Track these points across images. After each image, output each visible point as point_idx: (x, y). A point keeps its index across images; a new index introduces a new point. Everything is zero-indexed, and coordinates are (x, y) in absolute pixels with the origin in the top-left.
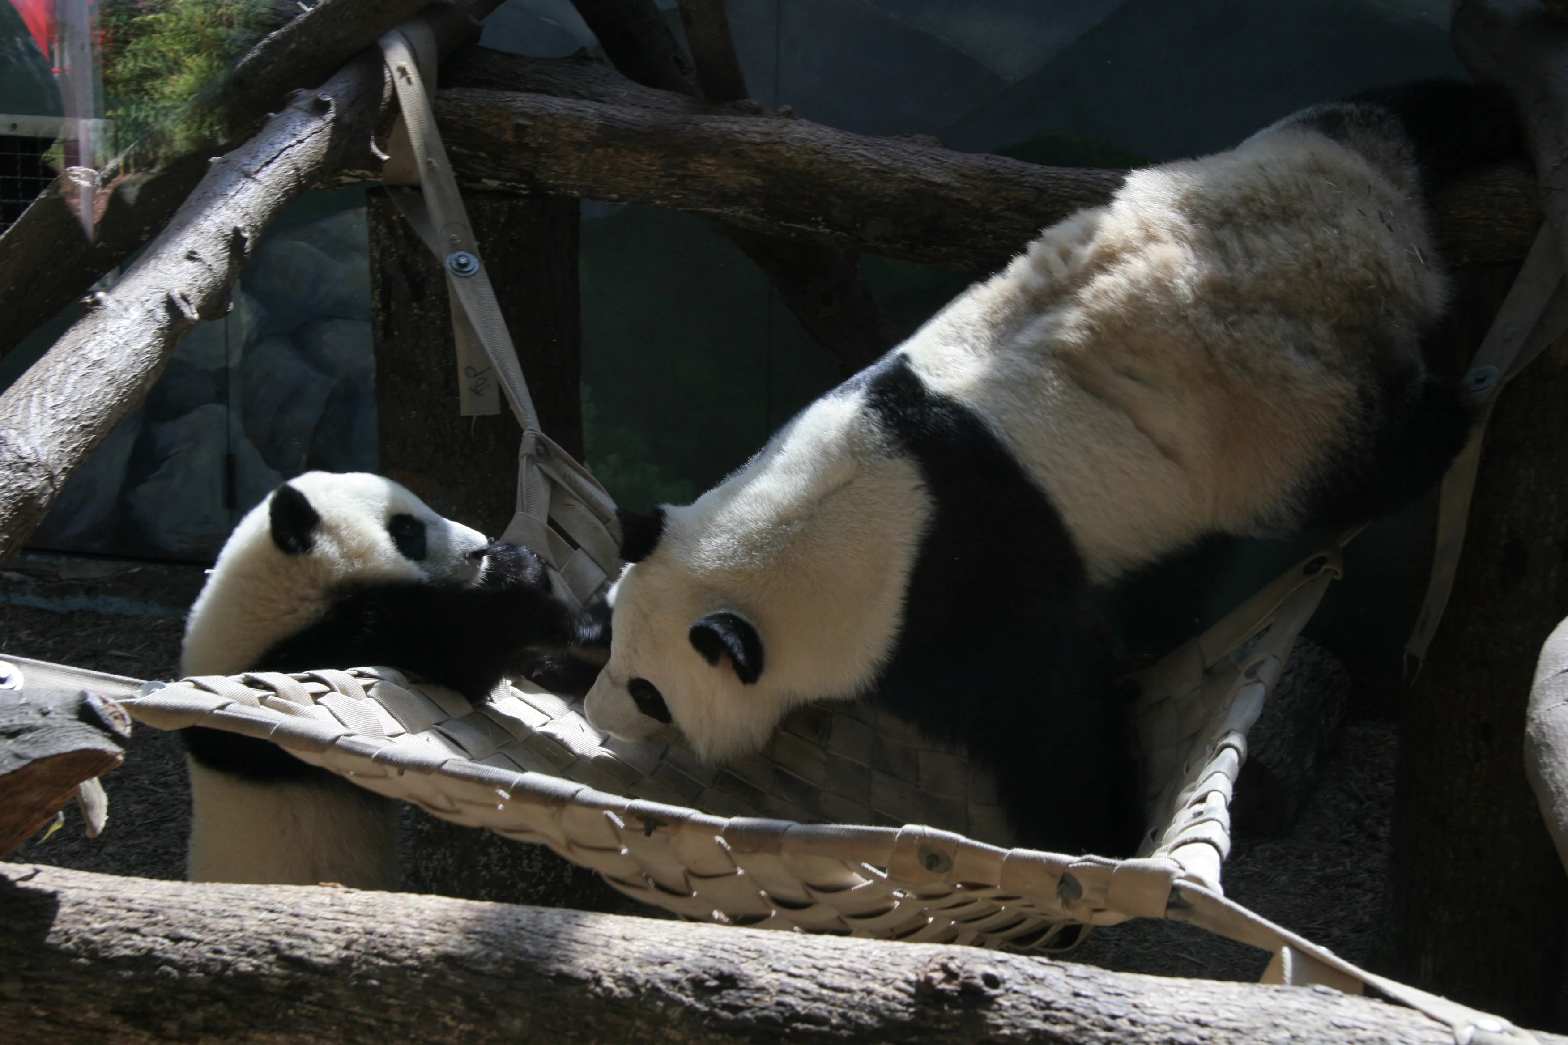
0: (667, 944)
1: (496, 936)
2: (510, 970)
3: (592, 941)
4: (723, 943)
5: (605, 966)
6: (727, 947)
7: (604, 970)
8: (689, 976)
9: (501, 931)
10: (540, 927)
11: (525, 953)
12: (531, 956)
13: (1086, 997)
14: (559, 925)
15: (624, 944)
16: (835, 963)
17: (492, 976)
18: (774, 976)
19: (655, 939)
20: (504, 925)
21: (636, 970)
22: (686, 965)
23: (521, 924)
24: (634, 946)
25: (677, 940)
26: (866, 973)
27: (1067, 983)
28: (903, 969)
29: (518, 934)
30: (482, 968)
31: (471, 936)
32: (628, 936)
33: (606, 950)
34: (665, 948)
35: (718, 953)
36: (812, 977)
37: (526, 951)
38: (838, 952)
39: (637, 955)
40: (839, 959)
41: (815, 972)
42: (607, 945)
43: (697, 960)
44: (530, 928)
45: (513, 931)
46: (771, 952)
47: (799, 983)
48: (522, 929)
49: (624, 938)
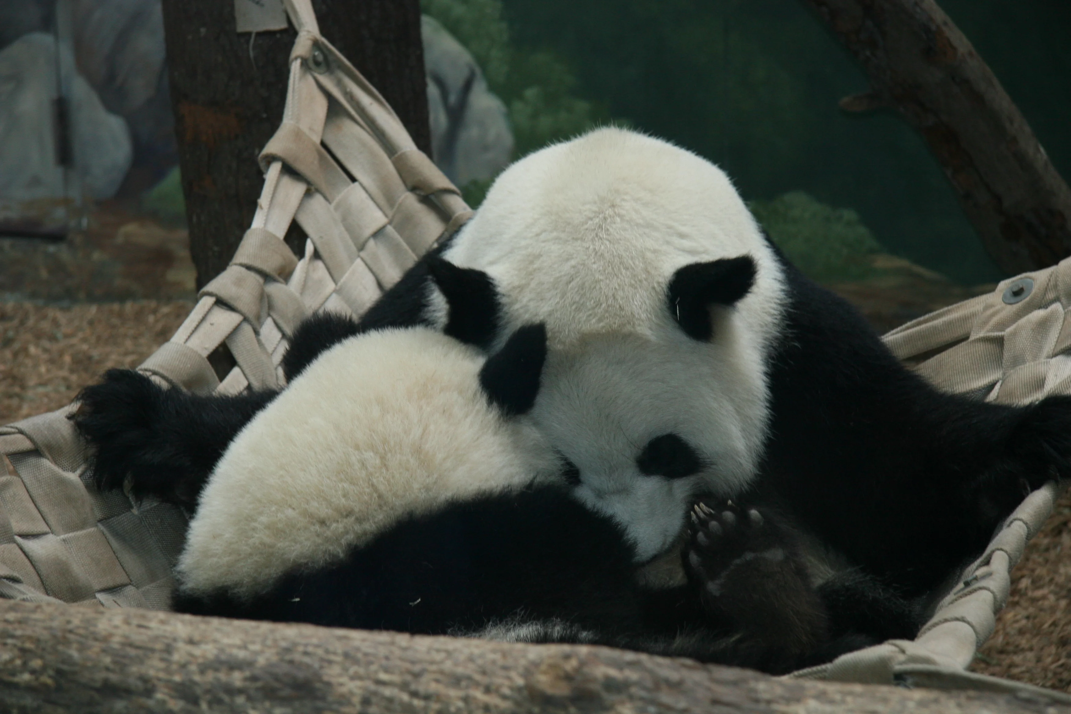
0: (240, 647)
1: (37, 641)
2: (49, 681)
3: (150, 645)
4: (306, 645)
5: (162, 675)
6: (310, 649)
7: (159, 679)
8: (259, 684)
9: (45, 635)
10: (92, 629)
11: (68, 660)
12: (74, 664)
13: (728, 704)
14: (116, 627)
15: (189, 648)
16: (434, 668)
17: (29, 689)
18: (358, 683)
19: (226, 641)
20: (50, 628)
21: (197, 678)
22: (257, 672)
23: (70, 627)
24: (197, 651)
25: (253, 643)
26: (469, 678)
27: (709, 689)
28: (513, 674)
29: (64, 637)
30: (16, 679)
31: (10, 641)
32: (197, 637)
33: (165, 656)
34: (235, 652)
35: (297, 657)
36: (404, 686)
37: (70, 657)
38: (442, 655)
39: (200, 660)
40: (442, 662)
41: (409, 678)
42: (169, 649)
43: (271, 665)
44: (81, 631)
45: (59, 634)
46: (360, 655)
47: (387, 692)
48: (71, 631)
49: (191, 642)
